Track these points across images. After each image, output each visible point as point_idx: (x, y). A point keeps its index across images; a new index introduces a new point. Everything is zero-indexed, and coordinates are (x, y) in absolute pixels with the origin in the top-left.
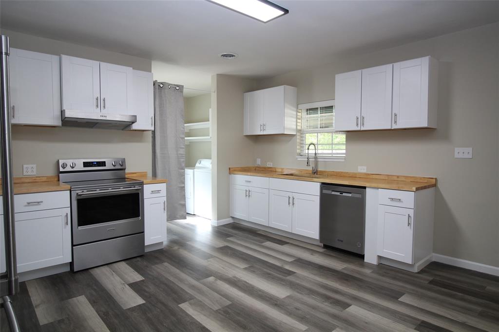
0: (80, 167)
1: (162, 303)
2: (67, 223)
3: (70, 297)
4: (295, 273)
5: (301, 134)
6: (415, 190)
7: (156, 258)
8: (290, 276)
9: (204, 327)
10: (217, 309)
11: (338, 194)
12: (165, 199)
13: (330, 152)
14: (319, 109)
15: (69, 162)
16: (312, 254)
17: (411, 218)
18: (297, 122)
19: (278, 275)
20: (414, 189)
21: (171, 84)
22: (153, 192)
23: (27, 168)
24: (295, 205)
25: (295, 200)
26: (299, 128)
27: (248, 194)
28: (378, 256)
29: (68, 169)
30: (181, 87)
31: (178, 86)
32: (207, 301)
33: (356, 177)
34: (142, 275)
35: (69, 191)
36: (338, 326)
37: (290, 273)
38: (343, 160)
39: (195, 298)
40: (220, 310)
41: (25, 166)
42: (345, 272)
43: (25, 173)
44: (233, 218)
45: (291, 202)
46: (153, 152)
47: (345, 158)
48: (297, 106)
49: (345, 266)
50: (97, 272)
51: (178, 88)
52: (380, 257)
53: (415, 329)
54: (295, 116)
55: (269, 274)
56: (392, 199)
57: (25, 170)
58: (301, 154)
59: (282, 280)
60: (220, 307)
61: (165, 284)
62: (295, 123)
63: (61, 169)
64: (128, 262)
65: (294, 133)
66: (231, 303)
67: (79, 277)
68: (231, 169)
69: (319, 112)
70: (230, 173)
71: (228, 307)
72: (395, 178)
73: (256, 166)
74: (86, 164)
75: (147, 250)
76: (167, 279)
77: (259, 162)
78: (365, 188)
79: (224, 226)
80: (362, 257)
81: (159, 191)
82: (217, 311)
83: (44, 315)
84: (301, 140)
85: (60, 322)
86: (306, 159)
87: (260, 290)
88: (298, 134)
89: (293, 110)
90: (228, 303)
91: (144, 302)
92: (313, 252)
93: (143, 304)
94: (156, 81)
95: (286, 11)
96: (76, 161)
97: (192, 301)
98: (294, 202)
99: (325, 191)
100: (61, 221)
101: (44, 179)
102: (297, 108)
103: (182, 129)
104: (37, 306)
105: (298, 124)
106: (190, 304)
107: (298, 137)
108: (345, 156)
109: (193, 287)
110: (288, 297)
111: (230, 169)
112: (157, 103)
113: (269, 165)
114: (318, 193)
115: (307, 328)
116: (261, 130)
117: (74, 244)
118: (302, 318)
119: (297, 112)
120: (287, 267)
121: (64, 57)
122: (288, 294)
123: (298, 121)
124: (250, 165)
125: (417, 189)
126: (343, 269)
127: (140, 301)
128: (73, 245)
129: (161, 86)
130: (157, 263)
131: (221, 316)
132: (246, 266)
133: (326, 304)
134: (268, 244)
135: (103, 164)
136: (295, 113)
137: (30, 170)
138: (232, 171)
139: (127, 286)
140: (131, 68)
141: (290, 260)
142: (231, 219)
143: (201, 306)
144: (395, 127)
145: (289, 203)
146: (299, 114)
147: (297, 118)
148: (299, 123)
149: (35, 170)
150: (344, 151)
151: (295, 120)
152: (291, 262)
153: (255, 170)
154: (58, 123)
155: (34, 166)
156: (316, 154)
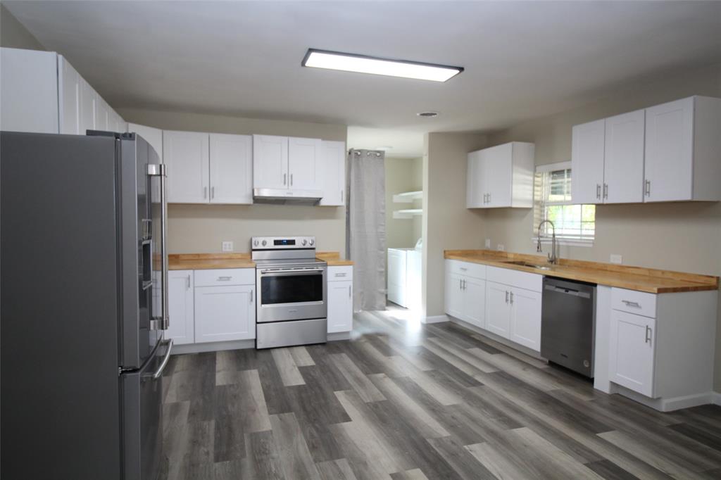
0: (271, 245)
1: (320, 388)
2: (252, 300)
3: (246, 369)
4: (482, 384)
5: (541, 207)
6: (656, 292)
7: (337, 347)
8: (474, 388)
9: (346, 413)
10: (369, 401)
11: (563, 291)
12: (351, 283)
13: (578, 232)
14: (566, 172)
15: (261, 240)
16: (524, 369)
17: (651, 331)
18: (534, 190)
19: (458, 383)
20: (655, 290)
21: (371, 151)
22: (337, 275)
23: (225, 245)
24: (514, 303)
25: (514, 296)
26: (537, 198)
27: (463, 285)
28: (611, 382)
29: (261, 247)
30: (382, 153)
31: (378, 152)
32: (362, 393)
33: (606, 270)
34: (315, 361)
35: (254, 269)
36: (486, 441)
37: (477, 384)
38: (591, 245)
39: (353, 389)
40: (370, 403)
41: (224, 243)
42: (553, 395)
43: (224, 250)
44: (449, 316)
45: (509, 298)
46: (347, 229)
47: (593, 243)
48: (534, 168)
49: (558, 388)
50: (276, 353)
51: (378, 154)
52: (613, 384)
53: (586, 465)
54: (532, 183)
55: (450, 381)
56: (628, 303)
57: (223, 246)
58: (540, 235)
59: (460, 389)
60: (372, 401)
61: (332, 373)
62: (531, 192)
63: (254, 247)
64: (308, 347)
65: (530, 206)
66: (386, 399)
67: (260, 354)
68: (447, 253)
69: (566, 176)
70: (445, 258)
71: (380, 402)
72: (659, 274)
73: (485, 249)
74: (276, 243)
75: (330, 339)
76: (336, 368)
77: (488, 244)
78: (595, 285)
79: (434, 324)
80: (591, 381)
81: (344, 275)
82: (367, 403)
83: (221, 379)
84: (541, 216)
85: (230, 386)
86: (551, 243)
87: (426, 394)
88: (535, 206)
89: (528, 175)
90: (384, 398)
91: (304, 383)
92: (527, 366)
93: (303, 385)
94: (352, 149)
95: (461, 69)
96: (267, 239)
97: (348, 391)
98: (514, 299)
99: (548, 287)
100: (246, 297)
101: (240, 256)
102: (535, 171)
103: (383, 203)
104: (219, 371)
105: (536, 193)
106: (346, 393)
107: (535, 211)
108: (593, 238)
109: (358, 380)
110: (454, 406)
111: (445, 252)
112: (353, 174)
113: (501, 248)
114: (540, 290)
115: (449, 435)
116: (485, 202)
117: (258, 321)
118: (452, 426)
119: (534, 176)
120: (479, 378)
121: (256, 136)
122: (455, 403)
123: (536, 188)
124: (477, 247)
125: (660, 291)
126: (553, 391)
127: (302, 382)
128: (257, 323)
129: (359, 153)
130: (335, 353)
131: (368, 408)
132: (430, 369)
133: (493, 420)
134: (477, 351)
135: (292, 242)
136: (531, 178)
137: (228, 246)
138: (447, 255)
139: (297, 369)
140: (320, 140)
141: (488, 370)
142: (445, 316)
143: (355, 397)
144: (647, 200)
145: (507, 300)
146: (537, 179)
147: (534, 185)
148: (538, 191)
149: (232, 247)
150: (593, 233)
151: (531, 188)
152: (489, 374)
153: (483, 254)
154: (250, 201)
155: (231, 243)
156: (554, 235)
